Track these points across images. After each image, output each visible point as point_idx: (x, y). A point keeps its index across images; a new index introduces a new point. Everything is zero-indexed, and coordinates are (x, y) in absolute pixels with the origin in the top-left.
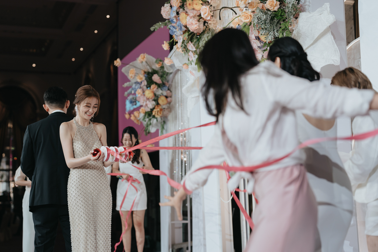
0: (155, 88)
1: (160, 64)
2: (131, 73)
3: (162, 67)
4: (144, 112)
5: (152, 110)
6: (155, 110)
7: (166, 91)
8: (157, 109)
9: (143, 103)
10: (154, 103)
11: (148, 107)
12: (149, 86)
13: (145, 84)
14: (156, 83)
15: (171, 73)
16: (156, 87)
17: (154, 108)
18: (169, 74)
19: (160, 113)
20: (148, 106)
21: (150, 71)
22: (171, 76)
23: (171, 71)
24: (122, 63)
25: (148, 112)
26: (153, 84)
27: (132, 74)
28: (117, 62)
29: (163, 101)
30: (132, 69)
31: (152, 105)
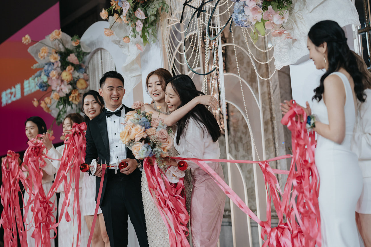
0: (71, 69)
1: (77, 43)
2: (42, 52)
3: (79, 47)
4: (59, 97)
5: (68, 95)
6: (72, 95)
7: (83, 74)
8: (74, 93)
9: (56, 87)
10: (70, 87)
11: (63, 92)
12: (63, 68)
13: (58, 65)
14: (72, 64)
15: (88, 53)
16: (73, 69)
17: (70, 93)
18: (85, 54)
19: (78, 99)
20: (63, 90)
21: (63, 50)
22: (88, 56)
23: (88, 51)
24: (32, 41)
25: (64, 97)
26: (69, 65)
27: (45, 52)
28: (26, 39)
29: (82, 85)
30: (44, 48)
31: (69, 89)
